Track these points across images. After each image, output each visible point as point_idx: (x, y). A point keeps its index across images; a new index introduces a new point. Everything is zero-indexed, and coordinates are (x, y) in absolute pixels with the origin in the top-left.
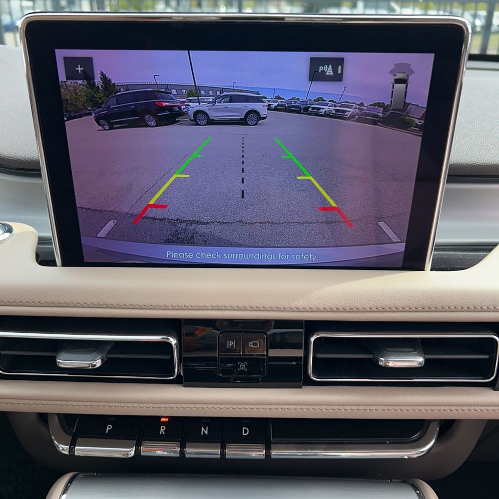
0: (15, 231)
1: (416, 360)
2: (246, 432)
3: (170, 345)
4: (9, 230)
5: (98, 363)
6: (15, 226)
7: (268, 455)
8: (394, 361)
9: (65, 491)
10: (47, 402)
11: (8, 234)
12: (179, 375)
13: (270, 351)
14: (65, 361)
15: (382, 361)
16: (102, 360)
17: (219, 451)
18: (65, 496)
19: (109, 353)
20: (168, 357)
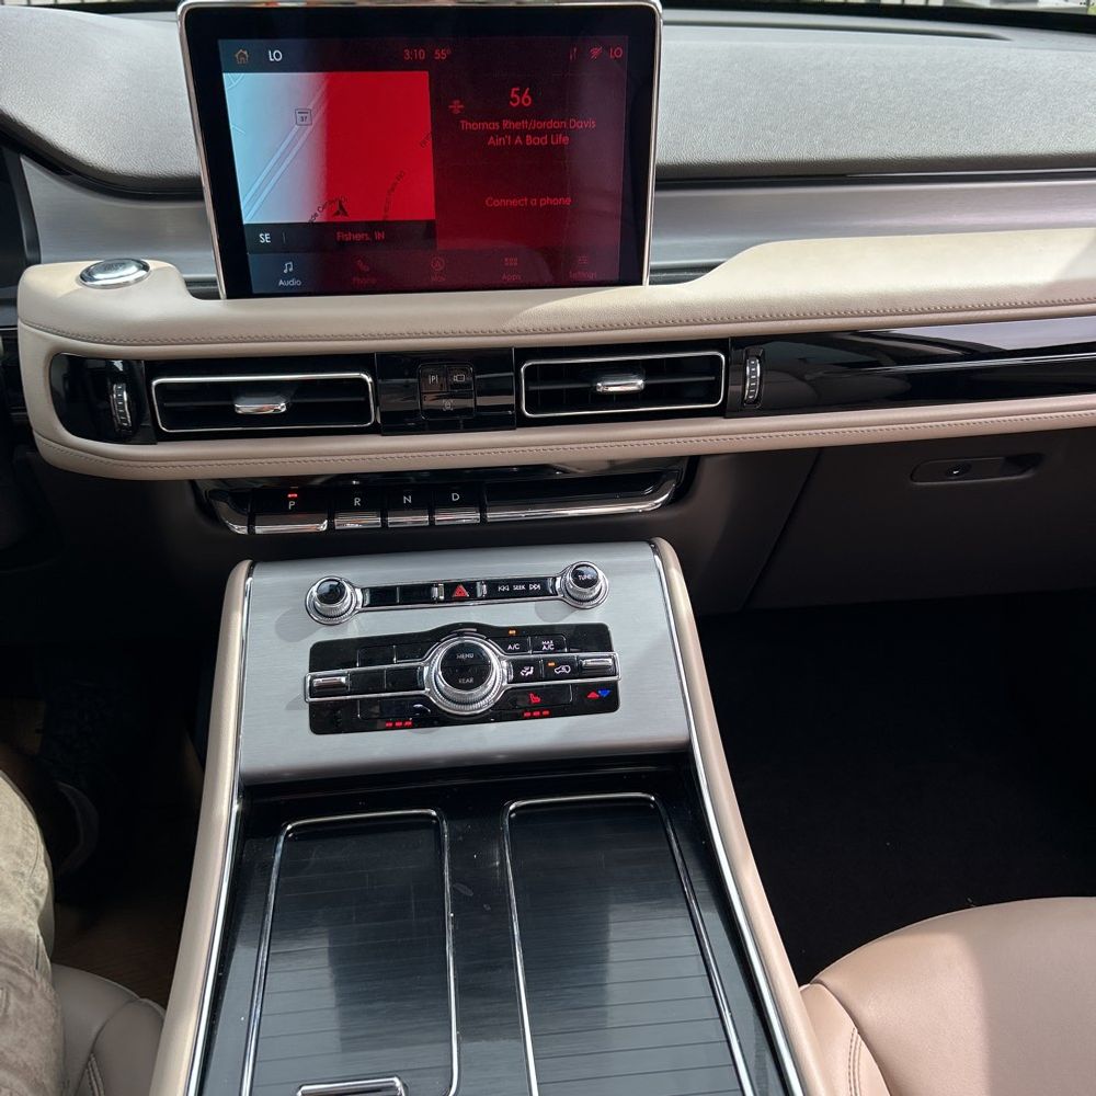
0: (151, 268)
1: (638, 384)
2: (456, 497)
3: (364, 381)
4: (146, 268)
5: (282, 407)
6: (152, 264)
7: (483, 519)
8: (614, 386)
9: (249, 574)
10: (224, 462)
11: (143, 273)
12: (376, 421)
13: (478, 399)
14: (245, 407)
15: (601, 386)
16: (287, 405)
17: (427, 518)
18: (250, 579)
19: (294, 397)
20: (362, 399)
